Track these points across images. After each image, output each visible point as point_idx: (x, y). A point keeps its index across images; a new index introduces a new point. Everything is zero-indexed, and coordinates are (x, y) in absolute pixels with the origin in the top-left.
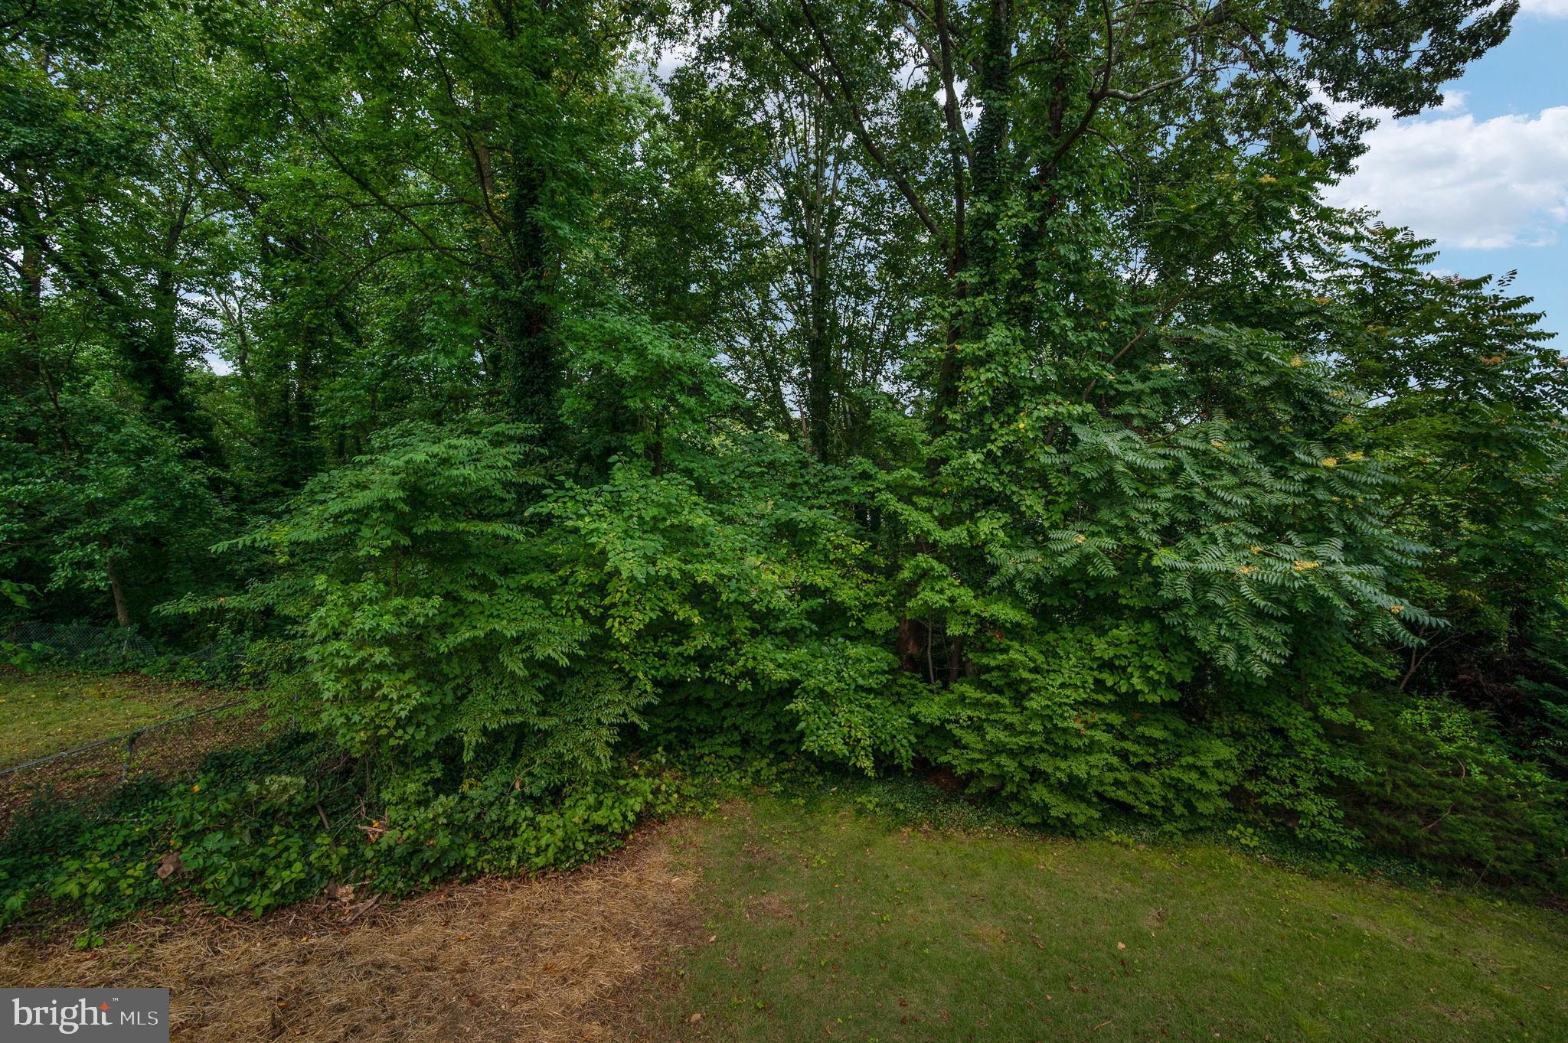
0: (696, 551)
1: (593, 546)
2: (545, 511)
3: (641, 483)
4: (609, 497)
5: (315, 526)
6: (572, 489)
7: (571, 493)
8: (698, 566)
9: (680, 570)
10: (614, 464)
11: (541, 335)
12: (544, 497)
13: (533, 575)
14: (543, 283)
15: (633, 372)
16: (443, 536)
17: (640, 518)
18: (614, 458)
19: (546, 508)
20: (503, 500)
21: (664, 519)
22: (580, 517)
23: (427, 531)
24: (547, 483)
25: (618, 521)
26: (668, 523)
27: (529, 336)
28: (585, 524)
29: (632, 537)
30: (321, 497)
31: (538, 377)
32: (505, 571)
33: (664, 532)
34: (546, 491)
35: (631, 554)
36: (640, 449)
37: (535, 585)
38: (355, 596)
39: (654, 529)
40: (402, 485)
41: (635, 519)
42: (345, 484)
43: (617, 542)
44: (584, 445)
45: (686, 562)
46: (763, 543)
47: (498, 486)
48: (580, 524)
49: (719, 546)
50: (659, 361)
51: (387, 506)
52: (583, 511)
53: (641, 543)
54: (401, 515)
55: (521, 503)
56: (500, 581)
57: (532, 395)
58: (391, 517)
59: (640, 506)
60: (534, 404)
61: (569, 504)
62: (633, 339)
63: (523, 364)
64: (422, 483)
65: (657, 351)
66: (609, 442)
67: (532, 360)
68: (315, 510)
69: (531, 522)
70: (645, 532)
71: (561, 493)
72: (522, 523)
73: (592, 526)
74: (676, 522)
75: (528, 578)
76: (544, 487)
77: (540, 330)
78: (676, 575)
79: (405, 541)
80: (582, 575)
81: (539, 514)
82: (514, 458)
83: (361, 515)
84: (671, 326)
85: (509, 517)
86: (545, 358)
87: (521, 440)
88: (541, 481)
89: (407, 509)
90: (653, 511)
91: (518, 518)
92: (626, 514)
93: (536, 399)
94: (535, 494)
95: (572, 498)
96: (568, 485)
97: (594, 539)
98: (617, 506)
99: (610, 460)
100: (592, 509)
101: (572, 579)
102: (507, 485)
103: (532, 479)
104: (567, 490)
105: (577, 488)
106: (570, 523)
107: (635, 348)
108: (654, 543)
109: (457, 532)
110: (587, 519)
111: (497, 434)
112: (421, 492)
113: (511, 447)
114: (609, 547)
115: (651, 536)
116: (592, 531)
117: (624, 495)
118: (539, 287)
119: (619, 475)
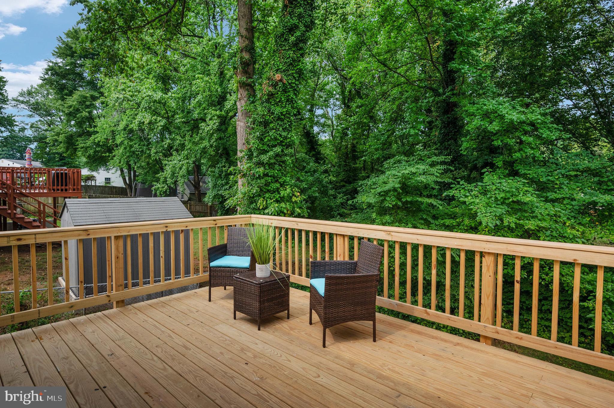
0: (526, 215)
1: (472, 209)
2: (451, 194)
3: (499, 181)
4: (480, 188)
5: (373, 196)
6: (463, 185)
7: (463, 186)
8: (527, 222)
9: (516, 223)
10: (484, 173)
11: (453, 113)
12: (451, 188)
13: (446, 220)
14: (455, 92)
15: (497, 128)
16: (411, 202)
17: (496, 198)
18: (485, 170)
19: (451, 193)
20: (434, 189)
21: (509, 198)
22: (466, 196)
23: (406, 200)
24: (453, 181)
25: (485, 199)
26: (511, 200)
27: (448, 114)
28: (468, 200)
29: (490, 207)
30: (373, 187)
31: (451, 132)
32: (435, 217)
33: (508, 205)
34: (452, 186)
35: (489, 214)
36: (500, 164)
37: (447, 224)
38: (384, 221)
39: (503, 203)
40: (400, 183)
41: (493, 199)
42: (380, 182)
43: (482, 208)
44: (474, 161)
45: (519, 220)
46: (573, 214)
47: (433, 183)
48: (466, 200)
49: (541, 213)
50: (512, 121)
51: (395, 190)
52: (468, 194)
53: (495, 209)
54: (399, 193)
55: (441, 191)
56: (432, 221)
57: (448, 141)
58: (396, 194)
59: (496, 192)
60: (449, 145)
61: (462, 191)
62: (499, 112)
63: (444, 127)
64: (406, 182)
65: (510, 117)
66: (487, 160)
67: (448, 126)
68: (373, 191)
69: (445, 199)
70: (497, 205)
71: (458, 186)
72: (441, 200)
73: (472, 200)
74: (515, 200)
75: (444, 221)
76: (452, 183)
77: (453, 110)
78: (513, 225)
79: (400, 203)
80: (467, 222)
81: (448, 196)
82: (440, 172)
83: (387, 193)
84: (521, 101)
85: (435, 197)
86: (455, 123)
87: (443, 163)
88: (451, 180)
89: (401, 191)
90: (503, 195)
91: (439, 197)
92: (488, 196)
93: (450, 142)
94: (447, 186)
95: (463, 188)
96: (461, 183)
97: (472, 207)
98: (485, 193)
99: (483, 171)
100: (472, 193)
101: (462, 224)
102: (436, 182)
103: (447, 180)
104: (461, 185)
105: (466, 184)
106: (461, 199)
107: (499, 115)
108: (501, 210)
109: (417, 201)
110: (469, 198)
111: (433, 161)
112: (406, 185)
113: (439, 167)
114: (478, 211)
115: (501, 207)
116: (472, 202)
117: (488, 187)
118: (453, 94)
119: (486, 179)
